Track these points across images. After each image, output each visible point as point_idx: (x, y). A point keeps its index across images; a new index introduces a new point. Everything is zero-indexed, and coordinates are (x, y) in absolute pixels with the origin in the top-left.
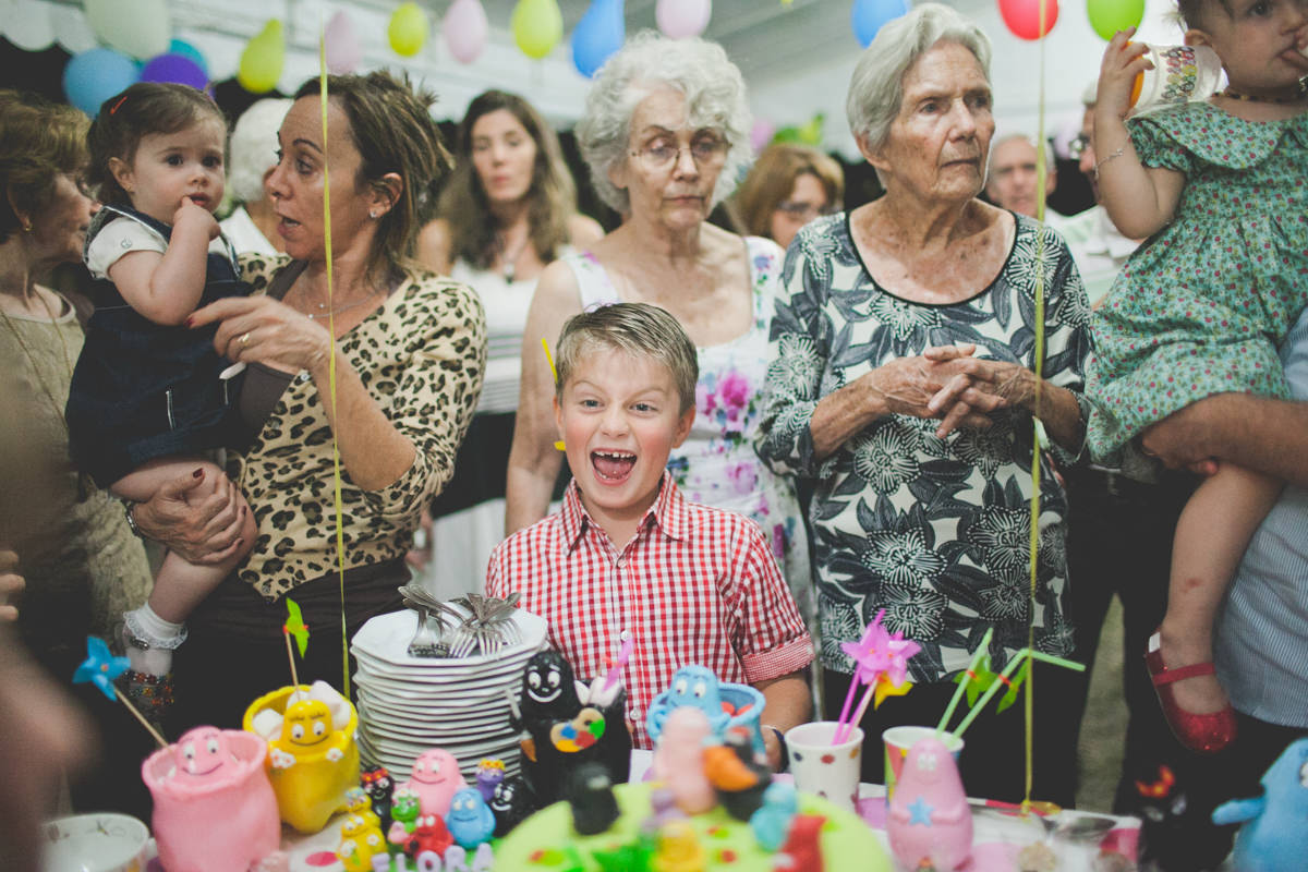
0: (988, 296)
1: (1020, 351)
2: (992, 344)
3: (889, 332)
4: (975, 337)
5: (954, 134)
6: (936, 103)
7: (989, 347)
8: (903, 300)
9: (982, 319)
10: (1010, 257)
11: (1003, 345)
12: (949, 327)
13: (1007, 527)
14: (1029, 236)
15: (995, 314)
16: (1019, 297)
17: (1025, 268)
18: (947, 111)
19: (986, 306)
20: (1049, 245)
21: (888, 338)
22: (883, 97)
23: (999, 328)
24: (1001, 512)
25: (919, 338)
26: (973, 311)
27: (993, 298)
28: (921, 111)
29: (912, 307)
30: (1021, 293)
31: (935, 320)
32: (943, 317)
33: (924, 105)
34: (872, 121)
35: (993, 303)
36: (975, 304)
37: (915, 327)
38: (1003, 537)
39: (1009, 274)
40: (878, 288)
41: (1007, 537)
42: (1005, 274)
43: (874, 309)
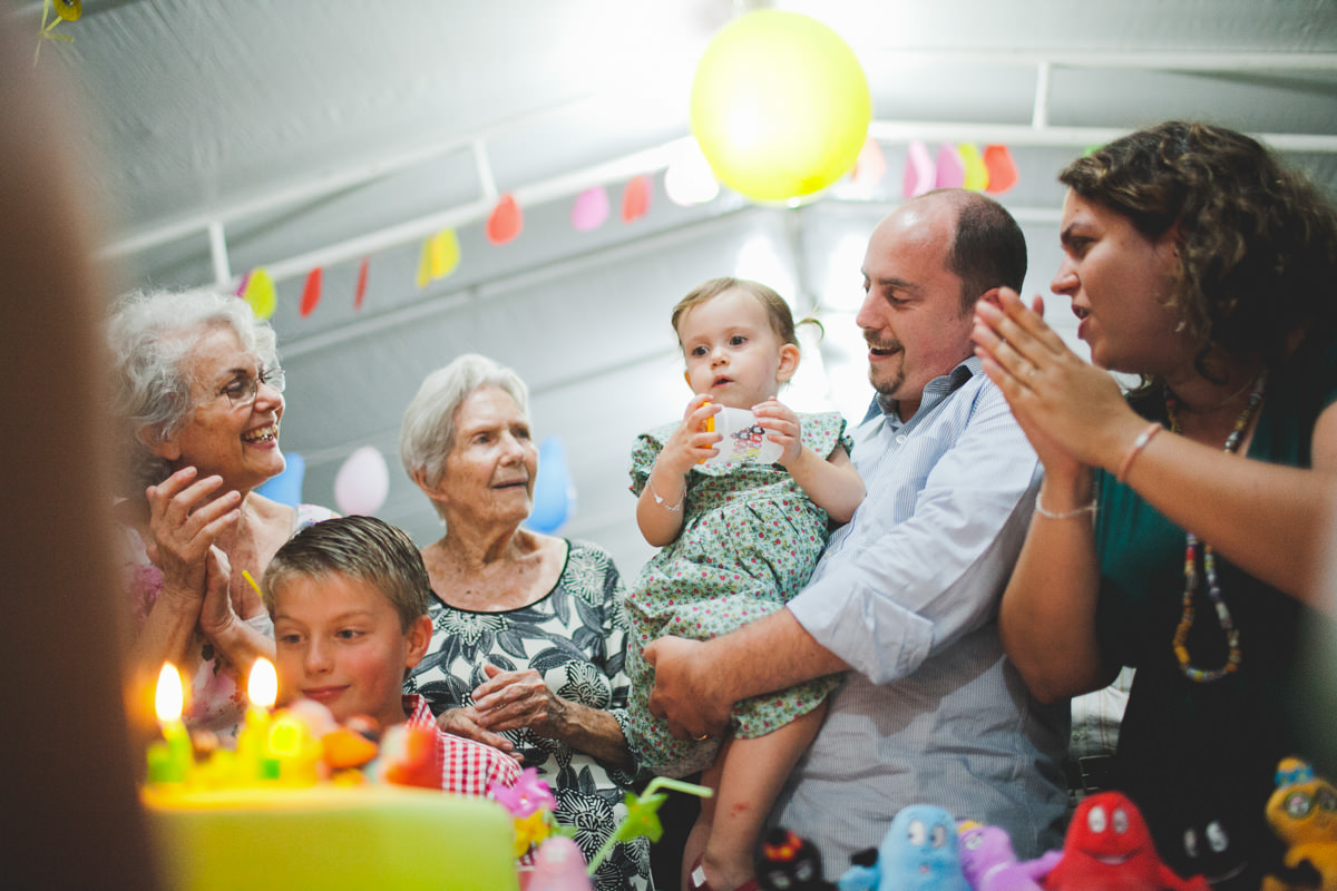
0: (549, 600)
1: (582, 646)
2: (555, 638)
3: (458, 640)
4: (540, 634)
5: (505, 459)
6: (487, 436)
7: (553, 640)
8: (470, 612)
9: (544, 619)
10: (564, 571)
11: (567, 639)
12: (515, 628)
13: (582, 809)
14: (580, 551)
15: (556, 615)
16: (576, 603)
17: (579, 578)
18: (497, 442)
19: (548, 608)
20: (597, 558)
21: (457, 645)
22: (438, 433)
23: (562, 626)
24: (575, 796)
25: (487, 641)
26: (536, 613)
27: (553, 601)
28: (475, 443)
29: (478, 617)
30: (577, 598)
31: (501, 624)
32: (509, 620)
33: (476, 438)
34: (428, 457)
35: (554, 606)
36: (537, 608)
37: (483, 633)
38: (580, 820)
39: (566, 583)
40: (445, 606)
41: (584, 819)
42: (562, 583)
43: (443, 624)
